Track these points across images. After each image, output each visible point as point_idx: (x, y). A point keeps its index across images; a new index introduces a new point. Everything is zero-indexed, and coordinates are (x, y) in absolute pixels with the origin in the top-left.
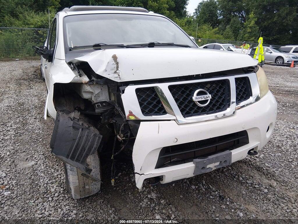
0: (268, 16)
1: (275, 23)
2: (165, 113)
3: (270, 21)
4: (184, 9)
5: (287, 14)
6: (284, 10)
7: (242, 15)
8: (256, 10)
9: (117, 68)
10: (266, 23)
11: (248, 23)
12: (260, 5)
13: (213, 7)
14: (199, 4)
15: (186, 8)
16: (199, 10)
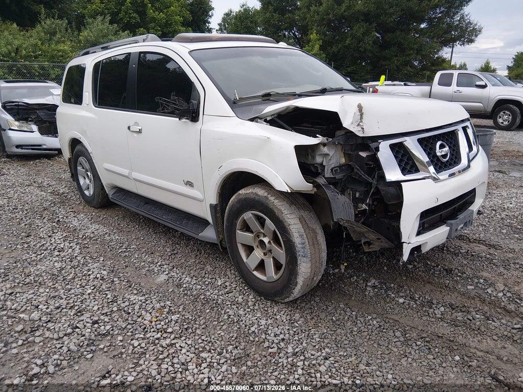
0: (337, 38)
1: (347, 47)
2: (417, 171)
3: (340, 46)
4: (207, 24)
5: (364, 34)
6: (359, 28)
7: (294, 34)
8: (319, 28)
9: (361, 118)
10: (335, 49)
11: (309, 48)
12: (323, 19)
13: (251, 22)
14: (224, 15)
15: (209, 23)
16: (225, 25)
